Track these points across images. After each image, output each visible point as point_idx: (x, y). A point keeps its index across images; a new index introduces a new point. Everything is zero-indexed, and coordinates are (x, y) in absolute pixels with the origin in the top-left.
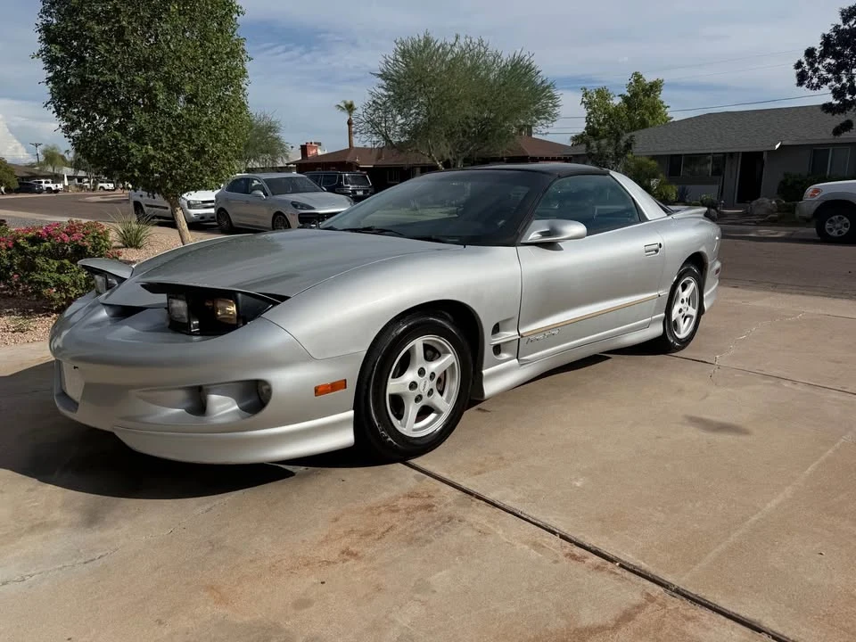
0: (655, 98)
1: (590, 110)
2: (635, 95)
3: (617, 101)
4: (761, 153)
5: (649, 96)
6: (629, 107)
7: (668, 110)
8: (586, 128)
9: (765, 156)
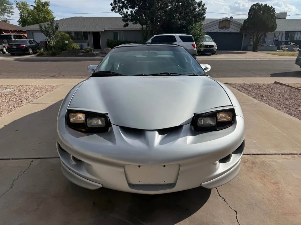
0: (47, 8)
1: (21, 11)
2: (38, 6)
3: (32, 8)
4: (99, 32)
5: (45, 7)
6: (37, 11)
7: (53, 13)
8: (20, 18)
9: (100, 33)
